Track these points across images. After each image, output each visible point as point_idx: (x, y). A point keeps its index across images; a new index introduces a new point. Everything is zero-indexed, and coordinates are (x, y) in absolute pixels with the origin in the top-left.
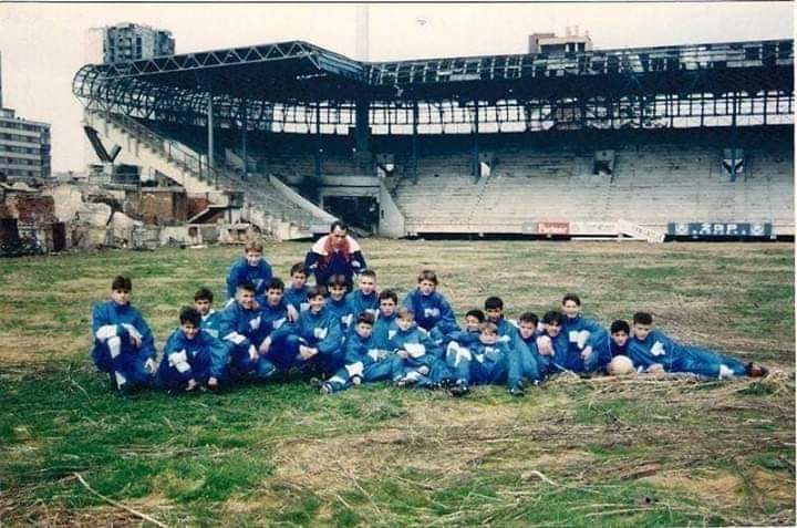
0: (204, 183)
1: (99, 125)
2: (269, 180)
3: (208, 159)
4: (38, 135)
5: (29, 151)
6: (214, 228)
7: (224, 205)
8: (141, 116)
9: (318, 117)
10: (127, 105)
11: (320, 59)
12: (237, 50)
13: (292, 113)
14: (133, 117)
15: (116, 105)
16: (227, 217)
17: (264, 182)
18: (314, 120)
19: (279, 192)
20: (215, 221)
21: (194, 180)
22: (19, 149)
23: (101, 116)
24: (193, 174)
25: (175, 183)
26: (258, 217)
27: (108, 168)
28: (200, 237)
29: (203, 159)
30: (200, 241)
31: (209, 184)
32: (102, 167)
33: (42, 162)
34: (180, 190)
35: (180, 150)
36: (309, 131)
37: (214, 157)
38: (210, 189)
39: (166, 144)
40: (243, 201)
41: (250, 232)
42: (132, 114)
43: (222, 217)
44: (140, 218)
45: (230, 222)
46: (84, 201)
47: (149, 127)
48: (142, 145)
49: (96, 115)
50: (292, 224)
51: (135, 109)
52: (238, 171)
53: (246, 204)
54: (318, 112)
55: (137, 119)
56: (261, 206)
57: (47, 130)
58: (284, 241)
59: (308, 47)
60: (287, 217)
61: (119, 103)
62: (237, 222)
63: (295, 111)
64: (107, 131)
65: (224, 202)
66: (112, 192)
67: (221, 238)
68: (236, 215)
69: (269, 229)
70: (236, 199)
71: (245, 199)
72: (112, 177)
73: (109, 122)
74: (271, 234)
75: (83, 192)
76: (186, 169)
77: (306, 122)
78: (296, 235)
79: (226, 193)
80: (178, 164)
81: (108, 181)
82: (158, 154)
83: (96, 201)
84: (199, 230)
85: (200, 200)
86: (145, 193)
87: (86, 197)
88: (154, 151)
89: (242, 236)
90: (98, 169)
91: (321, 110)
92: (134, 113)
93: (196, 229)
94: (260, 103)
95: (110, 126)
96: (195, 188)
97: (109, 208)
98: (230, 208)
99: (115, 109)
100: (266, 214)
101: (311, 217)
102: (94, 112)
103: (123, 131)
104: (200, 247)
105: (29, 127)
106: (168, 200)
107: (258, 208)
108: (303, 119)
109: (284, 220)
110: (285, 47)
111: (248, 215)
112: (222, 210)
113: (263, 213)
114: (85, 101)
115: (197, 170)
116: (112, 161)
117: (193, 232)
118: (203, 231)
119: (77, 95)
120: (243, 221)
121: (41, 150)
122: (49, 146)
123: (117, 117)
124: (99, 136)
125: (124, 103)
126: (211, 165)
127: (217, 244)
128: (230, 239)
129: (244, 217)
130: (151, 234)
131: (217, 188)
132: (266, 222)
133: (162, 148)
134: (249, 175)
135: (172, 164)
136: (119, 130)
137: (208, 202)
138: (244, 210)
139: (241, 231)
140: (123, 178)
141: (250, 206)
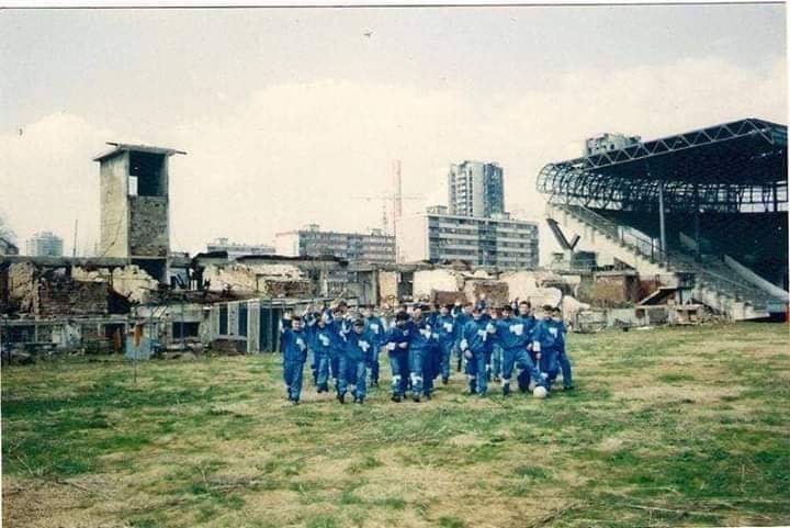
0: (656, 266)
1: (559, 216)
2: (723, 260)
3: (660, 242)
4: (528, 232)
5: (522, 245)
6: (663, 309)
7: (675, 287)
8: (598, 206)
9: (775, 196)
10: (586, 197)
11: (773, 134)
12: (685, 135)
13: (749, 194)
14: (591, 209)
15: (575, 199)
16: (677, 298)
17: (719, 263)
18: (771, 199)
19: (734, 271)
20: (666, 302)
21: (646, 262)
22: (513, 245)
23: (561, 208)
24: (646, 257)
25: (628, 267)
26: (711, 298)
27: (568, 255)
28: (647, 317)
29: (655, 242)
30: (648, 322)
31: (661, 266)
32: (562, 254)
33: (532, 254)
34: (632, 273)
35: (633, 235)
36: (767, 210)
37: (666, 239)
38: (662, 272)
39: (620, 230)
40: (694, 282)
41: (701, 312)
42: (589, 205)
43: (673, 298)
44: (589, 301)
45: (681, 303)
46: (538, 286)
47: (604, 216)
48: (597, 232)
49: (556, 208)
50: (747, 304)
51: (593, 201)
52: (691, 253)
53: (697, 285)
54: (775, 192)
55: (596, 210)
56: (714, 287)
57: (536, 227)
58: (738, 321)
59: (759, 124)
60: (741, 297)
61: (577, 196)
62: (688, 303)
63: (751, 192)
64: (566, 221)
65: (673, 283)
66: (564, 277)
67: (670, 319)
68: (686, 296)
69: (722, 309)
70: (686, 280)
71: (697, 280)
72: (571, 264)
73: (567, 213)
74: (725, 314)
75: (537, 278)
76: (639, 253)
77: (763, 202)
78: (750, 314)
79: (678, 275)
80: (631, 248)
81: (566, 267)
82: (611, 241)
83: (548, 286)
84: (646, 312)
85: (651, 282)
86: (598, 277)
87: (540, 283)
88: (609, 237)
89: (693, 317)
90: (559, 256)
91: (779, 189)
92: (592, 204)
93: (643, 311)
94: (715, 186)
95: (569, 216)
96: (647, 271)
97: (559, 292)
98: (680, 289)
99: (574, 201)
100: (719, 294)
101: (768, 296)
102: (555, 205)
103: (581, 221)
104: (646, 328)
105: (521, 226)
106: (621, 283)
107: (711, 290)
108: (760, 199)
109: (738, 300)
110: (735, 126)
111: (700, 295)
112: (672, 291)
113: (715, 293)
114: (548, 196)
115: (649, 253)
116: (572, 248)
117: (640, 313)
118: (650, 312)
119: (541, 191)
120: (694, 302)
121: (532, 244)
122: (537, 241)
123: (575, 208)
124: (559, 225)
125: (583, 196)
126: (663, 248)
127: (664, 326)
128: (681, 320)
129: (696, 297)
130: (597, 317)
131: (669, 270)
132: (719, 303)
133: (616, 234)
134: (703, 256)
135: (625, 249)
136: (576, 220)
137: (658, 283)
138: (695, 291)
139: (691, 312)
140: (581, 264)
141: (702, 286)
